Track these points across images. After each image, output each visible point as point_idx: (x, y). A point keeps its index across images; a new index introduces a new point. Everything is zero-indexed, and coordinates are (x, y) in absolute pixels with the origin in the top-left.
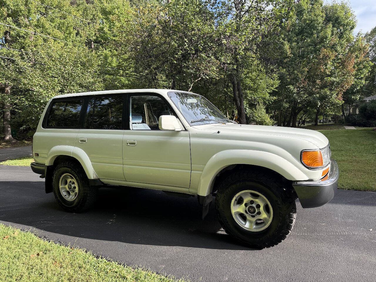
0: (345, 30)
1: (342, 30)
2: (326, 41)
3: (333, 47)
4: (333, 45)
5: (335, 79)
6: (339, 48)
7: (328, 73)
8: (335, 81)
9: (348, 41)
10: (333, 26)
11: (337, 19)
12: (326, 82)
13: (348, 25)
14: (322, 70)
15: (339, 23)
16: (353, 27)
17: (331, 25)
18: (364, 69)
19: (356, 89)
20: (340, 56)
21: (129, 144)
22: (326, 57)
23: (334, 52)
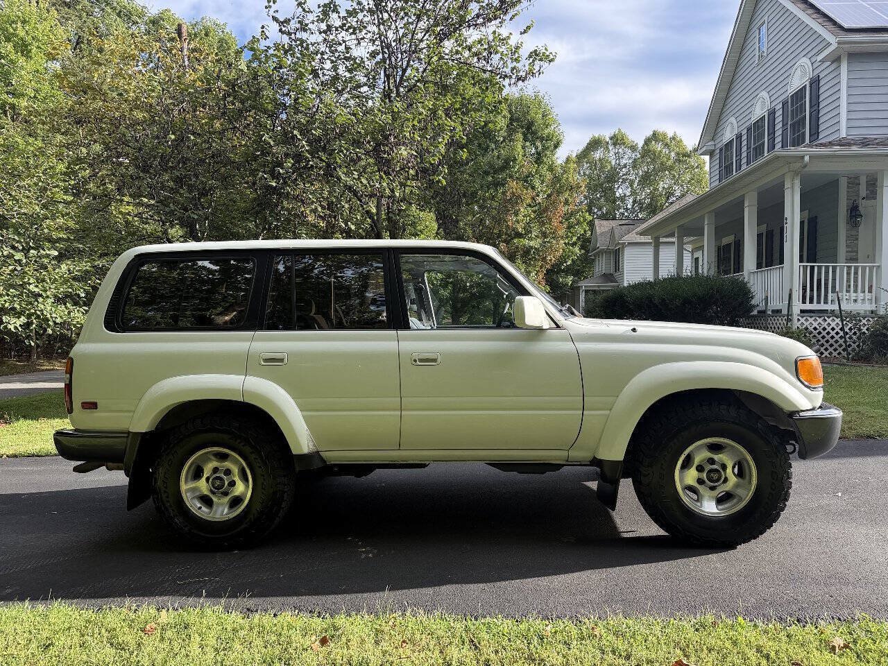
0: (545, 148)
1: (540, 148)
2: (514, 167)
3: (526, 180)
4: (527, 177)
5: (532, 243)
6: (537, 183)
7: (520, 230)
8: (531, 247)
9: (551, 169)
10: (525, 139)
11: (530, 125)
12: (517, 248)
13: (548, 138)
14: (510, 223)
15: (534, 133)
16: (558, 143)
17: (520, 136)
18: (577, 227)
19: (565, 264)
20: (539, 199)
21: (419, 362)
22: (516, 199)
23: (530, 190)
